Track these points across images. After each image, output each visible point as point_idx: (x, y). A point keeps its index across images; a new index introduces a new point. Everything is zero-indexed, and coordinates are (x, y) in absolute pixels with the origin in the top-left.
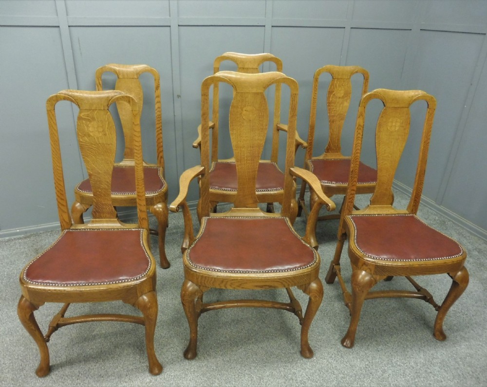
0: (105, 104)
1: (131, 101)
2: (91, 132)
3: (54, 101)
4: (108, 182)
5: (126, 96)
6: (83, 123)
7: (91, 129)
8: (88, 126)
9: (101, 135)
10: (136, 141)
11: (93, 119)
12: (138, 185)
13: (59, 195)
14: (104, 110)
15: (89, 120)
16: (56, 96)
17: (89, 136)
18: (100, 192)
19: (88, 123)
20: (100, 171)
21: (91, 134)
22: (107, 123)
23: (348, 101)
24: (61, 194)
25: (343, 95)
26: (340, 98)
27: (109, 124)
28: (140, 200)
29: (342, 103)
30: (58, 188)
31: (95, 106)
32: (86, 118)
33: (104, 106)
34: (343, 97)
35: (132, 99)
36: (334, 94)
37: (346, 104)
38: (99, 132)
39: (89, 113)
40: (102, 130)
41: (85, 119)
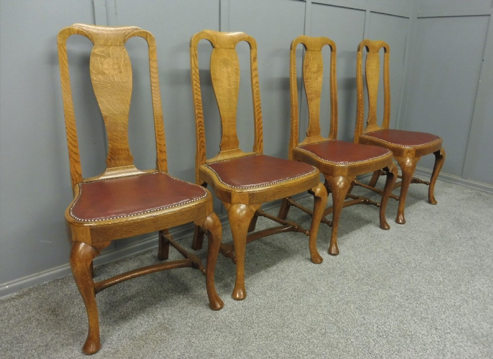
0: (122, 40)
1: (148, 37)
2: (105, 69)
3: (67, 34)
4: (124, 124)
5: (144, 32)
6: (97, 60)
7: (105, 66)
8: (102, 63)
9: (116, 72)
10: (153, 78)
11: (109, 55)
12: (157, 123)
13: (72, 142)
14: (120, 45)
15: (104, 57)
16: (69, 29)
17: (104, 74)
18: (116, 136)
19: (103, 59)
20: (116, 112)
21: (106, 72)
22: (123, 59)
23: (321, 76)
24: (74, 140)
25: (316, 69)
26: (314, 72)
27: (124, 61)
28: (160, 139)
29: (317, 79)
30: (71, 133)
31: (110, 41)
32: (101, 54)
33: (120, 42)
34: (317, 72)
35: (150, 35)
36: (309, 69)
37: (320, 79)
38: (114, 69)
39: (104, 49)
40: (117, 67)
41: (100, 56)
